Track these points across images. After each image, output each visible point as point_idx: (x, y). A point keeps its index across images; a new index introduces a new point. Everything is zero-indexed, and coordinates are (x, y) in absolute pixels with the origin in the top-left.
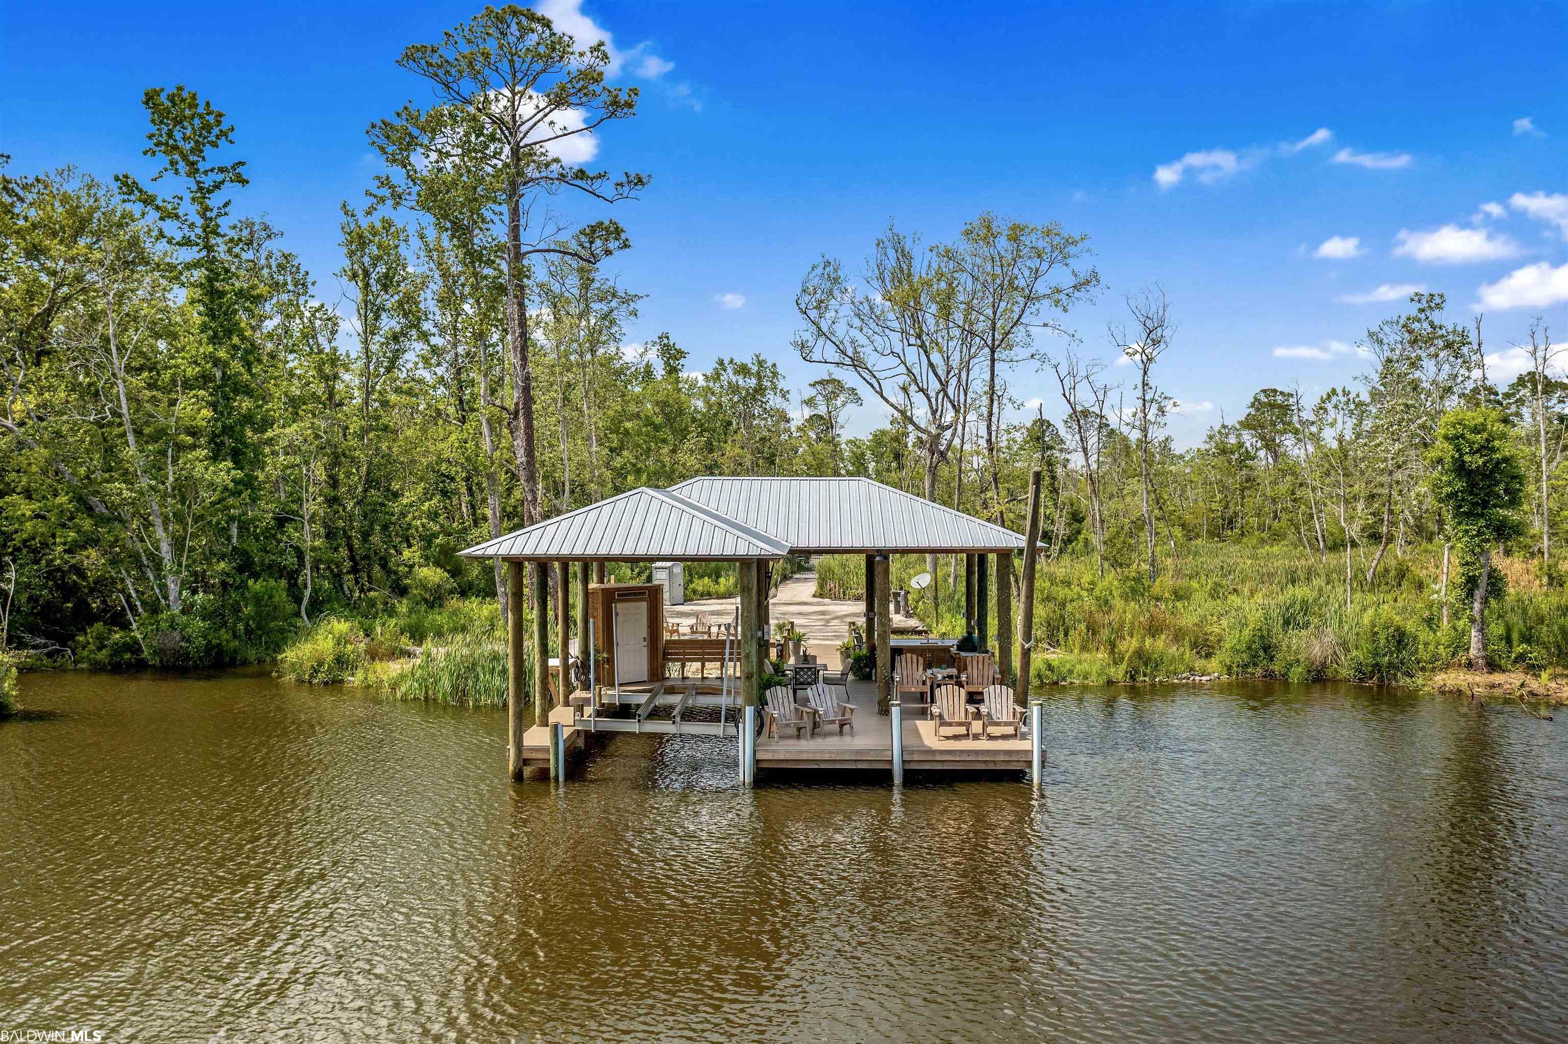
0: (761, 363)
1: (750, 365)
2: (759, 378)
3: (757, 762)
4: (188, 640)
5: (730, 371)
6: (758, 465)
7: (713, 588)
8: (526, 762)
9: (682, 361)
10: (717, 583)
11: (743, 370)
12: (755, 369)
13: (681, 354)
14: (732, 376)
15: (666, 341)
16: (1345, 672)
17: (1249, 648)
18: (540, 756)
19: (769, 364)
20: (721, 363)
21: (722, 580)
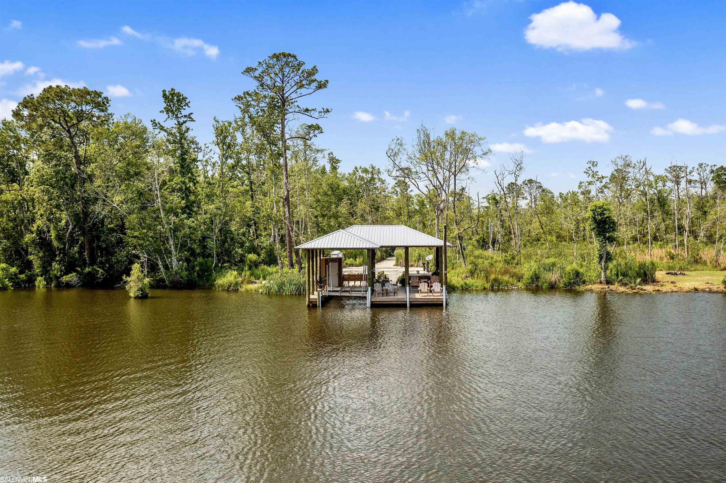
0: (373, 168)
1: (368, 169)
2: (373, 174)
3: (371, 302)
4: (182, 278)
5: (360, 171)
6: (372, 211)
7: (354, 262)
8: (311, 302)
9: (339, 164)
10: (356, 260)
11: (365, 171)
12: (370, 170)
13: (338, 161)
14: (360, 174)
15: (331, 155)
16: (561, 285)
17: (531, 278)
18: (315, 300)
19: (377, 168)
20: (356, 168)
21: (357, 259)
